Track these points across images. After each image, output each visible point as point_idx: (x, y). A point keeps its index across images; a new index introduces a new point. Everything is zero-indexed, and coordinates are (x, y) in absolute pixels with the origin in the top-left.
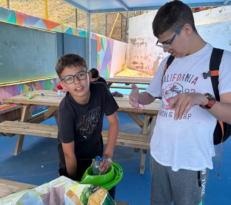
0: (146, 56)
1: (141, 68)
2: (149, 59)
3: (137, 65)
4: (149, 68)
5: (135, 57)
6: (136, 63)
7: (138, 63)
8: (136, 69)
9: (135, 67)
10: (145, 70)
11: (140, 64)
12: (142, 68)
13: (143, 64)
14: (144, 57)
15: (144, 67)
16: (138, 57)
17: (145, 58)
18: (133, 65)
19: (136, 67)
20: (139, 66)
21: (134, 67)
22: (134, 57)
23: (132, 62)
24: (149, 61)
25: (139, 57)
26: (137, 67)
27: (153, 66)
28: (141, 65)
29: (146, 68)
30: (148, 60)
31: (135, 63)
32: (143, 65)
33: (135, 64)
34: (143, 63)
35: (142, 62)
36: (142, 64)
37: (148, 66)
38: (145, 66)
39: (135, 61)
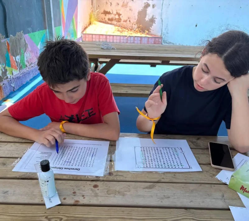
0: (125, 2)
1: (117, 21)
2: (130, 7)
3: (110, 16)
4: (130, 21)
5: (107, 3)
6: (109, 13)
7: (111, 13)
8: (110, 22)
9: (107, 19)
10: (125, 23)
11: (115, 15)
12: (119, 20)
13: (121, 15)
14: (121, 4)
15: (122, 20)
16: (111, 3)
17: (123, 6)
18: (103, 16)
19: (109, 19)
20: (114, 18)
21: (105, 19)
22: (105, 4)
23: (102, 12)
24: (130, 9)
25: (114, 4)
26: (111, 20)
27: (137, 17)
28: (117, 17)
29: (126, 21)
30: (128, 9)
31: (106, 13)
32: (121, 17)
33: (107, 15)
34: (121, 13)
35: (118, 12)
36: (119, 15)
37: (129, 18)
38: (123, 18)
39: (106, 10)
